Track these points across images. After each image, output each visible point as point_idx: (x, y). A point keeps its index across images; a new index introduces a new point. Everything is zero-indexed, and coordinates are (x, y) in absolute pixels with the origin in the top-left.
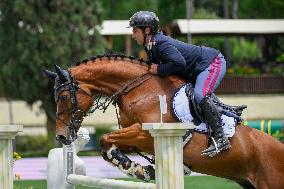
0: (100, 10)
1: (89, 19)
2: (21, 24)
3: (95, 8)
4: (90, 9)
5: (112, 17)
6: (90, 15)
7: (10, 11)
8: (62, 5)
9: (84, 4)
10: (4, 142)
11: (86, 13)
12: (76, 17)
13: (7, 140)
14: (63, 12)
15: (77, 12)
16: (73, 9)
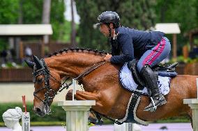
0: (154, 15)
1: (146, 22)
2: (95, 26)
3: (150, 14)
4: (146, 15)
5: (162, 21)
6: (146, 20)
7: (87, 16)
8: (126, 12)
9: (141, 11)
10: (81, 113)
11: (143, 18)
12: (136, 21)
13: (83, 112)
14: (126, 17)
15: (137, 17)
16: (133, 15)
